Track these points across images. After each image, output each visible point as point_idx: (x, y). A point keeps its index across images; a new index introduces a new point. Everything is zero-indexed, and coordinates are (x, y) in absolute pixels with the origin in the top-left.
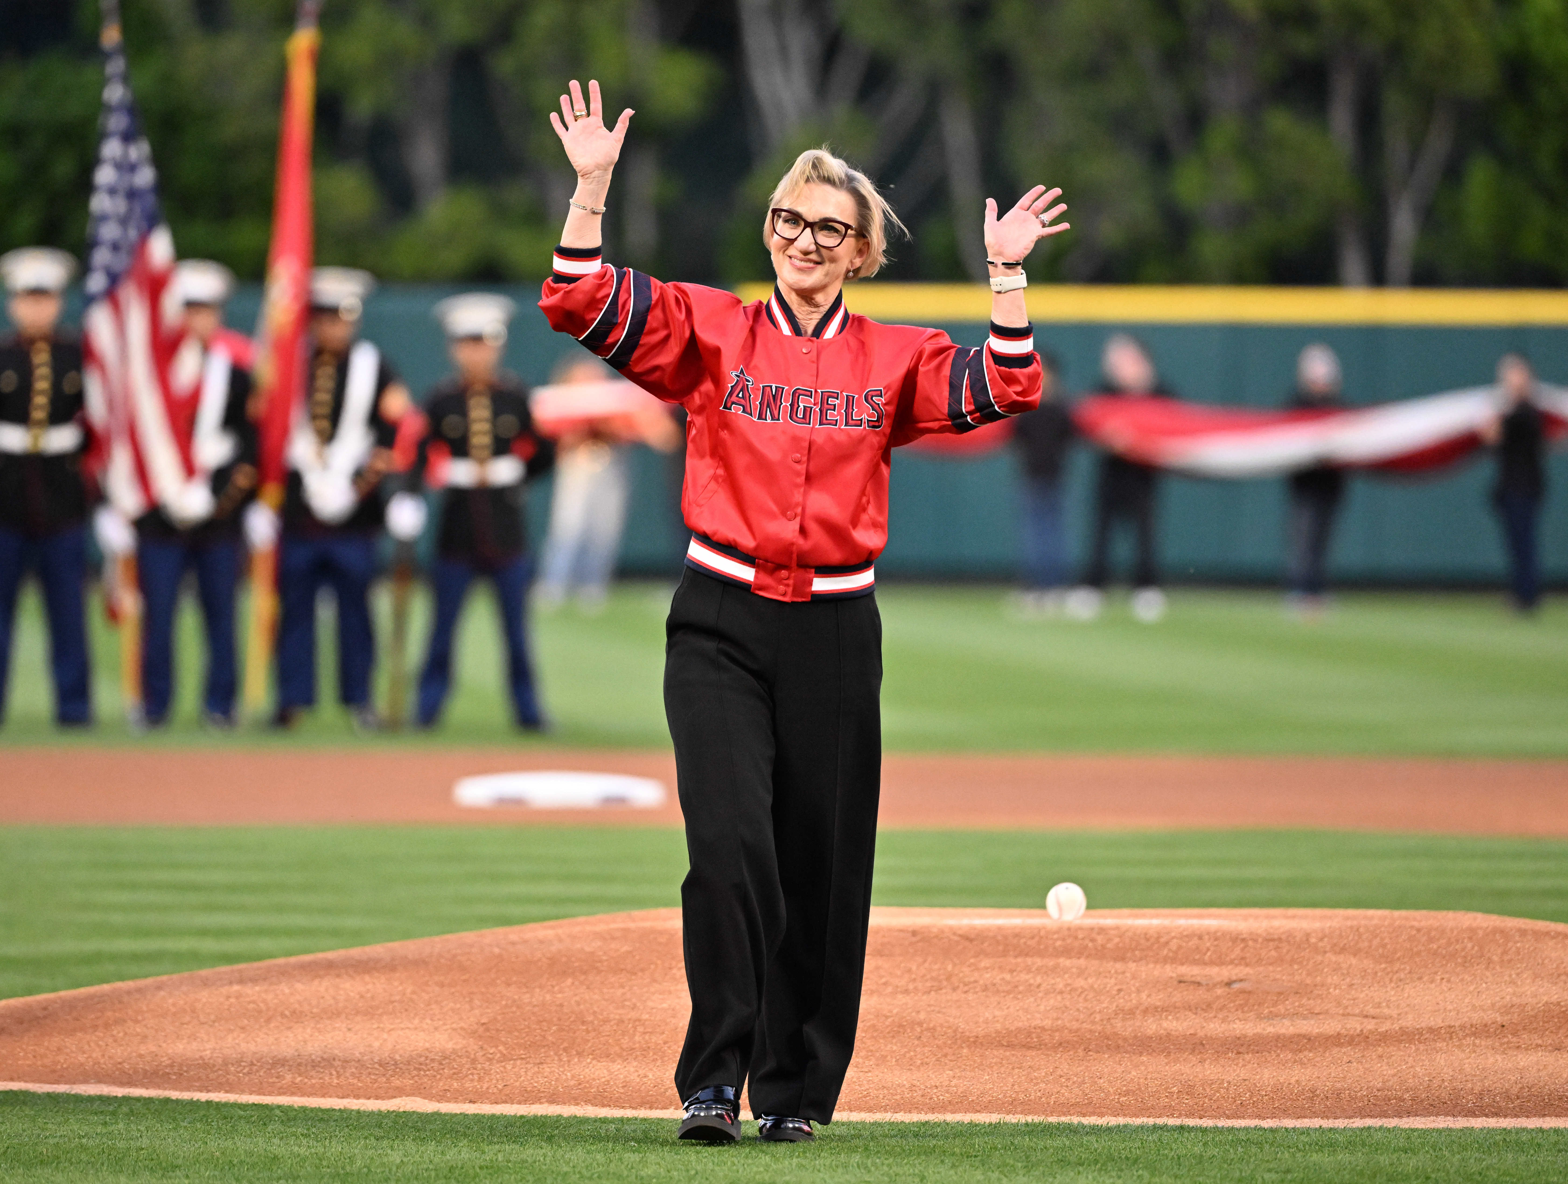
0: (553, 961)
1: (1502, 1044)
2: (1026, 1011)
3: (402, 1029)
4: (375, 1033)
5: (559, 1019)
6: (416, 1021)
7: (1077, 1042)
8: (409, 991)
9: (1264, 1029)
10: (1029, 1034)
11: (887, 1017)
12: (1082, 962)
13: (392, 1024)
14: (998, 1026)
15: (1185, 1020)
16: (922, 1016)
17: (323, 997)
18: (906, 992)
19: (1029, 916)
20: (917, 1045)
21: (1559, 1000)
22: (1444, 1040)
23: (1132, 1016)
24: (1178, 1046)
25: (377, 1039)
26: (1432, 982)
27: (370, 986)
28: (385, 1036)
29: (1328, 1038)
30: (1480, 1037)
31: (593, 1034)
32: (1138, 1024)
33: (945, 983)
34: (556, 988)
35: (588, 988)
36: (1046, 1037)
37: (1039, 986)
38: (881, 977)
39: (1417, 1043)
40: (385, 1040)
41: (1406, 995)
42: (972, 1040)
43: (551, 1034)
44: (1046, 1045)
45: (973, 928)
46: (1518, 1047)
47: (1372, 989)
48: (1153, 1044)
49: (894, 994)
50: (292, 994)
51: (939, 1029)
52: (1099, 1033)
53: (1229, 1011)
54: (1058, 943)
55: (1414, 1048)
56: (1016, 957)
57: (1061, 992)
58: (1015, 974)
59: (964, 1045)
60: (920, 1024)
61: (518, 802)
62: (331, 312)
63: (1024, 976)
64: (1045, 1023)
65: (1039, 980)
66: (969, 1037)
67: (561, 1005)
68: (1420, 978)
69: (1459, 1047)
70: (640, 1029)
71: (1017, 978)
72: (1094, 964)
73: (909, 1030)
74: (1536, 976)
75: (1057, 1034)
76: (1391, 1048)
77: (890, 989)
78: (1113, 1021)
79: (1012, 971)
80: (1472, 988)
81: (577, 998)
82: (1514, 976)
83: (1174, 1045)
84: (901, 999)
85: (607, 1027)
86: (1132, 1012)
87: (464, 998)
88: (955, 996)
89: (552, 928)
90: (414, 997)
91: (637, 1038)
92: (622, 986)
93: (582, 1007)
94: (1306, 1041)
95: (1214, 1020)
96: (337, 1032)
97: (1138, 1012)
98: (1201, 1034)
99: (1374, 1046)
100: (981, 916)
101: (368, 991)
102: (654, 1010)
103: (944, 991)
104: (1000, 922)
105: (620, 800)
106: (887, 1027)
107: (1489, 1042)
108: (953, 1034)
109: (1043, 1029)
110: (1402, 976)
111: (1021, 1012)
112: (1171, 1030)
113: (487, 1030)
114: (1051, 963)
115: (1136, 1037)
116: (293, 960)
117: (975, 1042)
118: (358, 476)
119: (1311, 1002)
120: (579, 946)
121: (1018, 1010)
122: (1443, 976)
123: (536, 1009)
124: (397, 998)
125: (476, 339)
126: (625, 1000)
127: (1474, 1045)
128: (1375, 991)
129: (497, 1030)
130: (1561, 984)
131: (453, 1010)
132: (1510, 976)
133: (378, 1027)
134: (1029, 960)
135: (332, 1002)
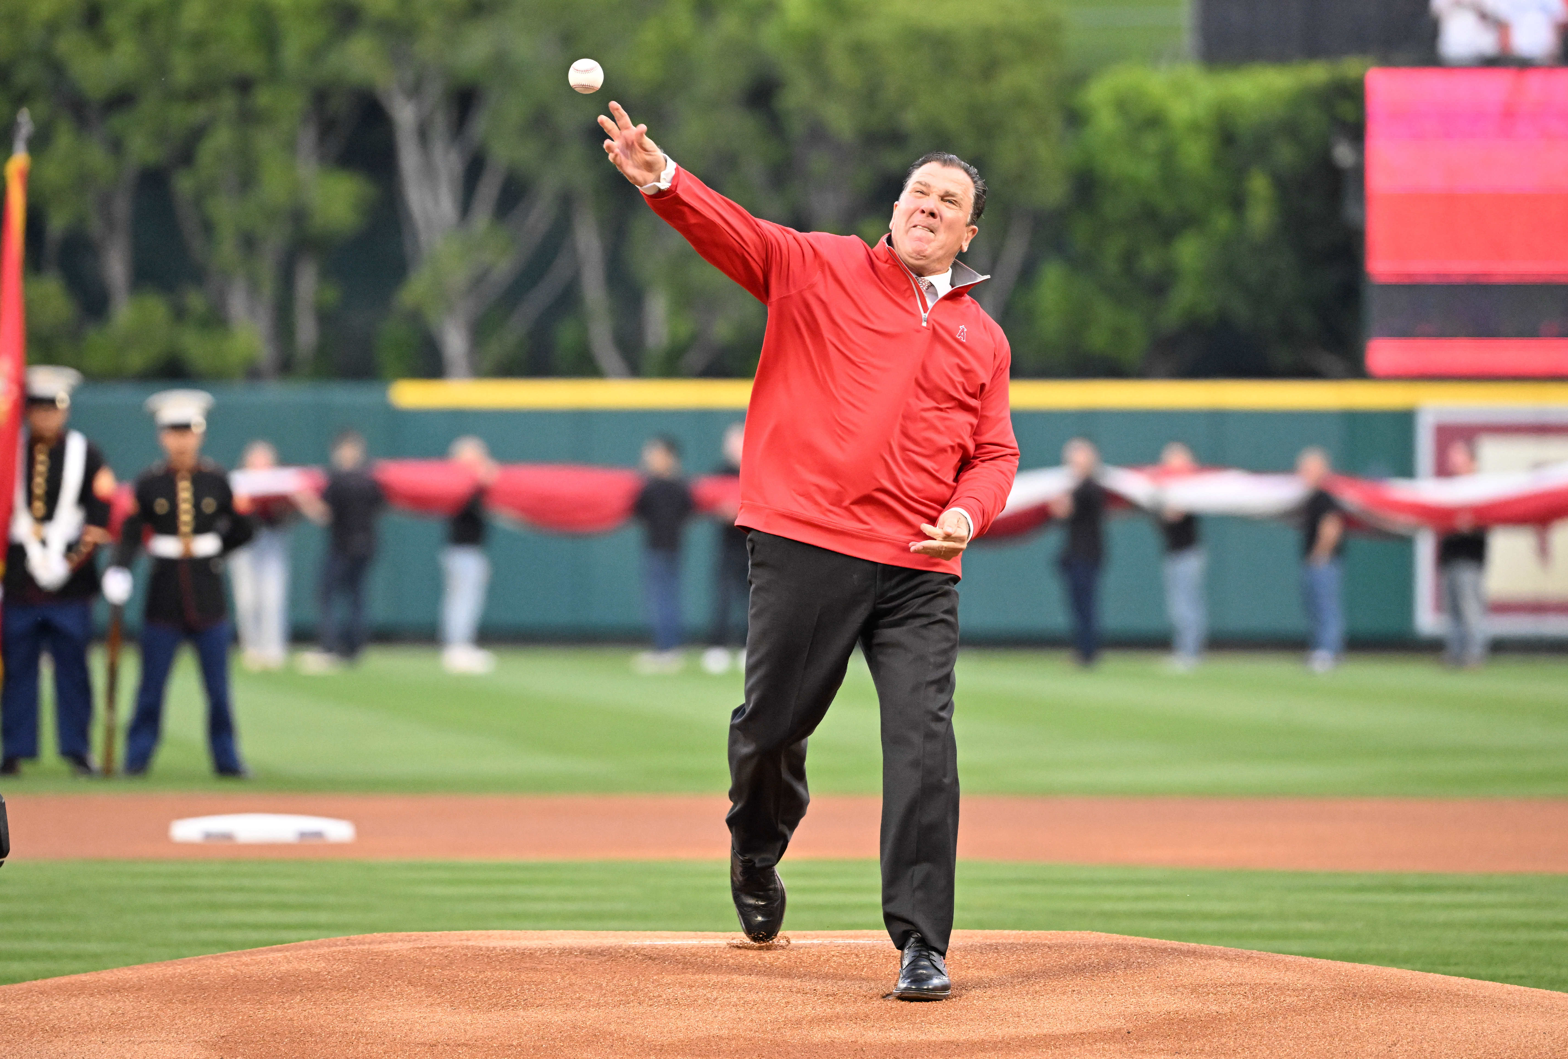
0: (283, 979)
1: (1128, 1049)
2: (705, 1021)
3: (151, 1042)
4: (127, 1046)
5: (290, 1032)
6: (163, 1035)
7: (751, 1049)
8: (155, 1008)
9: (917, 1037)
10: (709, 1043)
11: (582, 1028)
12: (753, 978)
13: (141, 1037)
14: (681, 1036)
15: (847, 1029)
16: (613, 1027)
17: (79, 1014)
18: (598, 1005)
19: (704, 938)
20: (609, 1053)
21: (1177, 1009)
22: (1077, 1046)
23: (799, 1026)
24: (841, 1053)
25: (129, 1051)
26: (1064, 994)
27: (120, 1004)
28: (136, 1048)
29: (974, 1044)
30: (1109, 1043)
31: (320, 1045)
32: (805, 1033)
33: (632, 998)
34: (287, 1005)
35: (315, 1004)
36: (723, 1045)
37: (716, 999)
38: (575, 992)
39: (1053, 1048)
40: (136, 1052)
41: (1042, 1005)
42: (658, 1048)
43: (284, 1046)
44: (724, 1052)
45: (655, 948)
46: (1143, 1052)
47: (1011, 1000)
48: (819, 1051)
49: (587, 1007)
50: (51, 1012)
51: (628, 1038)
52: (771, 1041)
53: (886, 1021)
54: (731, 961)
55: (1050, 1053)
56: (694, 974)
57: (735, 1005)
58: (694, 989)
59: (651, 1053)
60: (611, 1034)
61: (227, 837)
62: (49, 403)
63: (701, 991)
64: (722, 1032)
65: (715, 994)
66: (655, 1046)
67: (291, 1020)
68: (1054, 991)
69: (1091, 1052)
70: (363, 1040)
71: (696, 993)
72: (763, 981)
73: (602, 1040)
74: (1156, 988)
75: (733, 1042)
76: (1030, 1053)
77: (583, 1004)
78: (782, 1031)
79: (690, 987)
80: (1099, 999)
81: (306, 1013)
82: (1137, 988)
83: (838, 1051)
84: (593, 1013)
85: (333, 1039)
86: (799, 1022)
87: (205, 1014)
88: (641, 1009)
89: (279, 951)
90: (159, 1012)
91: (360, 1049)
92: (344, 1002)
93: (310, 1021)
94: (954, 1047)
95: (872, 1029)
96: (93, 1046)
97: (804, 1022)
98: (861, 1041)
99: (1015, 1051)
100: (661, 938)
101: (119, 1008)
102: (375, 1024)
103: (632, 1004)
104: (678, 942)
105: (318, 835)
106: (582, 1037)
107: (1118, 1046)
108: (642, 1044)
109: (721, 1038)
110: (1038, 988)
111: (701, 1024)
112: (835, 1038)
113: (226, 1042)
114: (725, 979)
115: (803, 1044)
116: (50, 982)
117: (661, 1050)
118: (71, 548)
119: (958, 1012)
120: (305, 967)
121: (698, 1021)
122: (1073, 989)
123: (270, 1023)
124: (146, 1014)
125: (183, 428)
126: (349, 1015)
127: (1104, 1049)
128: (1014, 1002)
129: (236, 1043)
130: (1179, 994)
131: (195, 1025)
132: (1133, 988)
133: (130, 1040)
134: (706, 977)
135: (87, 1018)
